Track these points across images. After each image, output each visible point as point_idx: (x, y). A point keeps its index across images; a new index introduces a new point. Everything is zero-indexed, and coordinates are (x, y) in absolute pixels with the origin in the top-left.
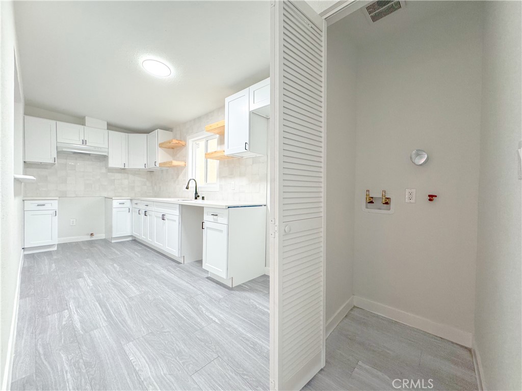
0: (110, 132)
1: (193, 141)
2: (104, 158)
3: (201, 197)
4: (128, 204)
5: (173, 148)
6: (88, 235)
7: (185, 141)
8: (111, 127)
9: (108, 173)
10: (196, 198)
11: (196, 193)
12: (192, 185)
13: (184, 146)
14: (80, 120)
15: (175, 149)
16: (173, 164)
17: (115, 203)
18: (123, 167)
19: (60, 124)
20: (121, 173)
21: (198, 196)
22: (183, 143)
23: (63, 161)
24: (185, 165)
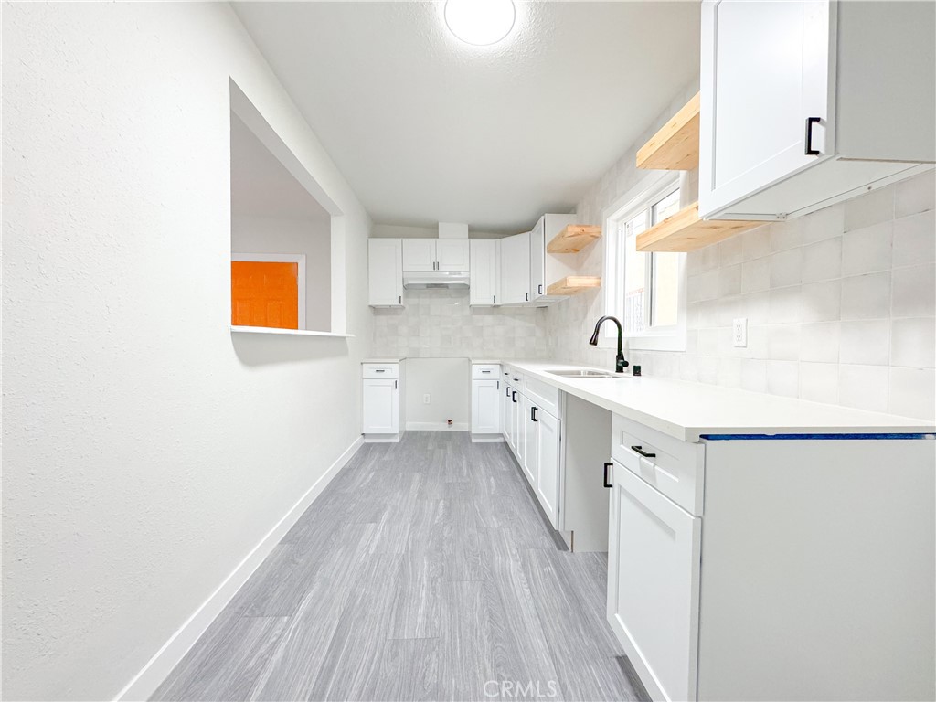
0: (473, 241)
1: (617, 221)
2: (464, 290)
3: (631, 367)
4: (496, 372)
5: (576, 250)
6: (445, 422)
7: (599, 224)
8: (475, 232)
9: (474, 316)
10: (620, 370)
11: (620, 356)
12: (609, 330)
13: (596, 237)
14: (431, 230)
15: (580, 249)
16: (568, 285)
17: (476, 370)
18: (492, 303)
19: (406, 241)
20: (492, 314)
21: (626, 364)
22: (593, 231)
23: (413, 301)
24: (599, 284)
